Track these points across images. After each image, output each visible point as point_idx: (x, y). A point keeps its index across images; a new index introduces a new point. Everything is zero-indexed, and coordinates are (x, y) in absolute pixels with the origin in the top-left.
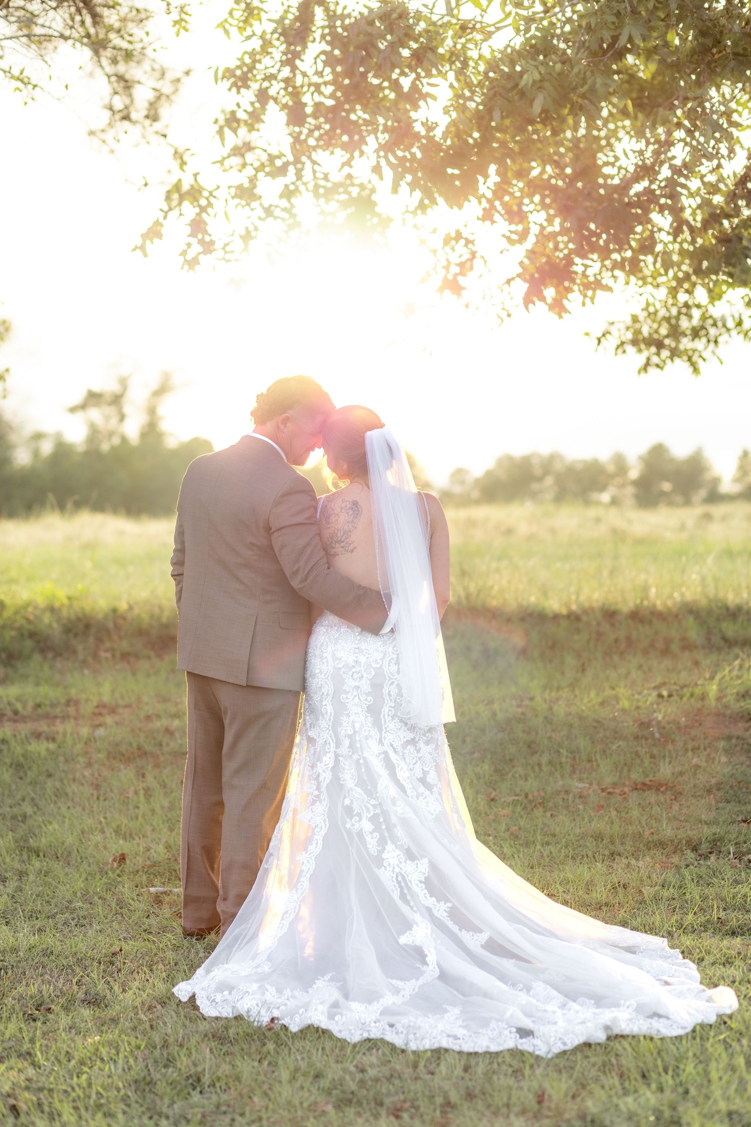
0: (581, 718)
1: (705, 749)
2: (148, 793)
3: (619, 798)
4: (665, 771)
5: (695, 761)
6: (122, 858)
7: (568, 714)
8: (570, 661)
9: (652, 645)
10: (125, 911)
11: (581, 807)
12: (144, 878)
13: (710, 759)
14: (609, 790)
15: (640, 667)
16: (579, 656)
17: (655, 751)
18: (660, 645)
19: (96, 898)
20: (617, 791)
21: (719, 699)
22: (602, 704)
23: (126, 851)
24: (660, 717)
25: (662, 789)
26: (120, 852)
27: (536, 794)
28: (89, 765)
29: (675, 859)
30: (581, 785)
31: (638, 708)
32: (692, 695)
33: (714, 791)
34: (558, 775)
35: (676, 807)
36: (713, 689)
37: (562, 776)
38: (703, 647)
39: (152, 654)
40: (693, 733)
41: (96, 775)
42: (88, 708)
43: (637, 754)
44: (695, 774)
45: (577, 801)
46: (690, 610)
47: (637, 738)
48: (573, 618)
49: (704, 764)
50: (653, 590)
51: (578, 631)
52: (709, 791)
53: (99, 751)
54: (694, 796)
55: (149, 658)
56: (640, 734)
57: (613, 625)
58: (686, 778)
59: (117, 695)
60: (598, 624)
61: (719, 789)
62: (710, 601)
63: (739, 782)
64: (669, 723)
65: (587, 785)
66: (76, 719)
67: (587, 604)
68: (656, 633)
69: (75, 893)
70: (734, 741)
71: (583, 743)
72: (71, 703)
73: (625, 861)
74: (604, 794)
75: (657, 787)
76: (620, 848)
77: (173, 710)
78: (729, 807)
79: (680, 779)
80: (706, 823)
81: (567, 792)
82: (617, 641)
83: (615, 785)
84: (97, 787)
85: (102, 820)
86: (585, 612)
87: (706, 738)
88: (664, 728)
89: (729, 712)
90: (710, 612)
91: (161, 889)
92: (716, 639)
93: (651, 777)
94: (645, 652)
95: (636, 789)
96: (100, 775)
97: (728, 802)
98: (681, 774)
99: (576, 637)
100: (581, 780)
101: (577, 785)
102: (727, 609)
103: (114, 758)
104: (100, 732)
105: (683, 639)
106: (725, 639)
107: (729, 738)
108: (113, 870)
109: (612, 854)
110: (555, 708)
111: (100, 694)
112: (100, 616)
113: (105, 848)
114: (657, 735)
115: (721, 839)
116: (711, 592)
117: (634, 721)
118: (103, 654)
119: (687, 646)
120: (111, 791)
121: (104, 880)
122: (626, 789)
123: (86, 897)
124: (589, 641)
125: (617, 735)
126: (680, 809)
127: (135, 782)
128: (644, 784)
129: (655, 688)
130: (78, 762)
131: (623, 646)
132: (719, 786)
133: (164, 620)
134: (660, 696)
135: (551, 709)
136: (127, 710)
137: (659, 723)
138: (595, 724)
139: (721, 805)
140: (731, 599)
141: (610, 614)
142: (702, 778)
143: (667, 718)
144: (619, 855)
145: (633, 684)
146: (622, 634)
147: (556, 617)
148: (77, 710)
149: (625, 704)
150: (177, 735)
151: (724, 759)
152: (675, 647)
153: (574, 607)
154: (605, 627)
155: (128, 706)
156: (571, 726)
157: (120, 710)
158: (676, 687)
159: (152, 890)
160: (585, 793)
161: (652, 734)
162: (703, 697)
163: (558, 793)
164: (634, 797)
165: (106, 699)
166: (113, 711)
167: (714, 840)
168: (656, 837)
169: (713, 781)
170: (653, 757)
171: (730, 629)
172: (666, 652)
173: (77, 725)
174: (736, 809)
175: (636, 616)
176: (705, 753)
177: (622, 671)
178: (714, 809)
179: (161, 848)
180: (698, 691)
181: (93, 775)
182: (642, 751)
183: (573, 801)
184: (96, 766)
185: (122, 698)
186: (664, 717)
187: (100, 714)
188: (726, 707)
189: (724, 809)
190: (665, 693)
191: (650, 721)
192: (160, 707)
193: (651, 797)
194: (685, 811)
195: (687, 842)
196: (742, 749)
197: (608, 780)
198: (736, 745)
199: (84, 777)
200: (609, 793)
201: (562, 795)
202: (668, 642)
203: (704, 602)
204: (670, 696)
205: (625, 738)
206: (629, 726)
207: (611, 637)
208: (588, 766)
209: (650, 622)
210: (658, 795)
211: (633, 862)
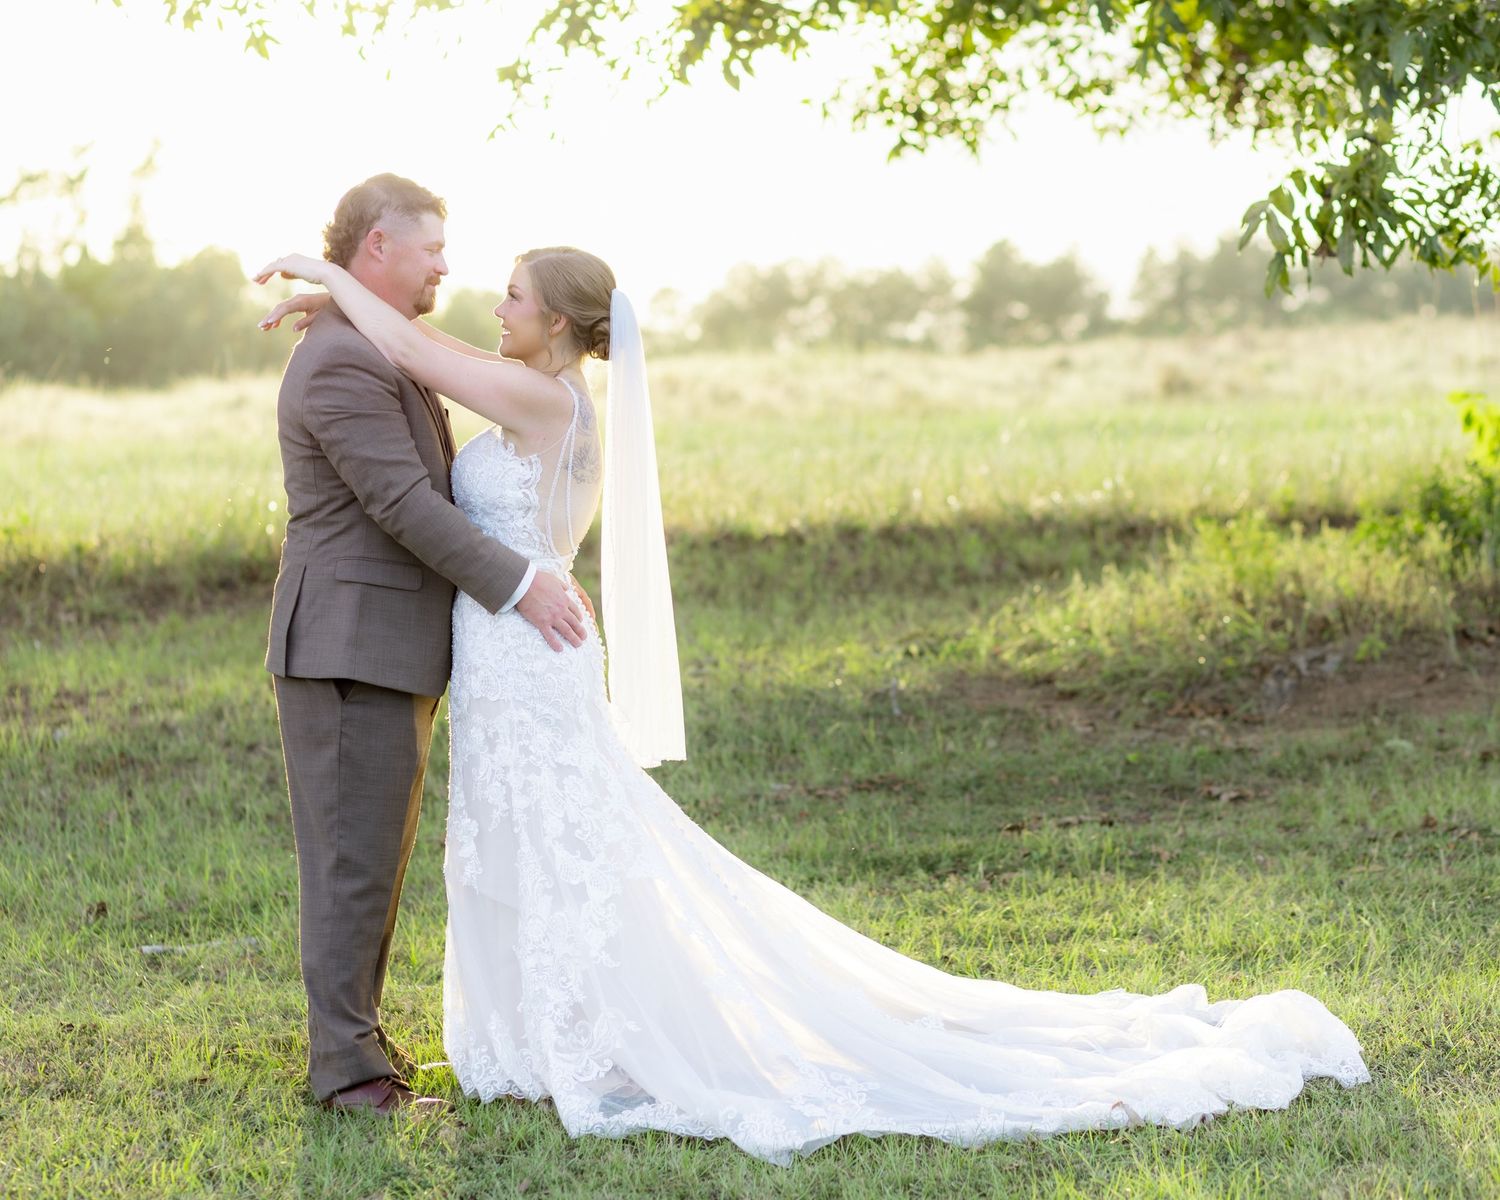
0: (785, 689)
1: (965, 729)
2: (137, 816)
3: (832, 803)
4: (904, 761)
5: (951, 746)
6: (102, 909)
7: (766, 685)
8: (784, 605)
9: (911, 579)
10: (108, 978)
11: (775, 817)
12: (134, 934)
13: (969, 743)
14: (820, 792)
15: (888, 612)
16: (797, 596)
17: (891, 735)
18: (923, 578)
19: (65, 963)
20: (831, 793)
21: (994, 656)
22: (820, 669)
23: (106, 899)
24: (902, 684)
25: (897, 788)
26: (98, 901)
27: (711, 801)
28: (48, 780)
29: (899, 883)
30: (778, 787)
31: (873, 672)
32: (954, 652)
33: (973, 788)
34: (745, 773)
35: (914, 811)
36: (985, 643)
37: (753, 775)
38: (989, 580)
39: (140, 615)
40: (951, 706)
41: (59, 795)
42: (41, 701)
43: (864, 739)
44: (946, 766)
45: (772, 809)
46: (974, 524)
47: (866, 716)
48: (794, 539)
49: (960, 751)
50: (917, 494)
51: (799, 560)
52: (965, 789)
53: (62, 761)
54: (943, 797)
55: (135, 620)
56: (872, 710)
57: (852, 548)
58: (933, 771)
59: (87, 677)
60: (831, 548)
61: (979, 786)
62: (1005, 507)
63: (1009, 775)
64: (916, 692)
65: (788, 787)
66: (25, 715)
67: (817, 519)
68: (919, 560)
69: (34, 958)
70: (1009, 716)
71: (787, 727)
72: (18, 692)
73: (827, 887)
74: (811, 798)
75: (888, 785)
76: (824, 871)
77: (173, 696)
78: (990, 810)
79: (925, 773)
80: (953, 834)
81: (757, 797)
82: (858, 573)
83: (829, 785)
84: (62, 813)
85: (70, 857)
86: (813, 530)
87: (968, 713)
88: (908, 700)
89: (1006, 675)
90: (1002, 526)
91: (159, 948)
92: (1010, 568)
93: (882, 772)
94: (899, 590)
95: (859, 790)
96: (64, 795)
97: (990, 802)
98: (927, 766)
99: (795, 570)
100: (779, 779)
101: (772, 787)
102: (1030, 519)
103: (86, 770)
104: (64, 732)
105: (959, 568)
106: (1023, 567)
107: (1002, 712)
108: (88, 924)
109: (811, 880)
110: (749, 676)
111: (60, 678)
112: (56, 558)
113: (77, 897)
114: (897, 711)
115: (969, 854)
116: (1007, 495)
117: (865, 692)
118: (63, 618)
119: (965, 577)
120: (82, 817)
121: (74, 940)
122: (844, 790)
123: (51, 963)
124: (814, 576)
125: (837, 711)
126: (919, 815)
127: (117, 803)
128: (871, 782)
129: (901, 642)
130: (32, 777)
131: (866, 582)
132: (980, 782)
133: (158, 561)
134: (908, 653)
135: (741, 678)
136: (103, 701)
137: (900, 694)
138: (806, 698)
139: (978, 808)
140: (1037, 505)
141: (850, 534)
142: (956, 771)
143: (913, 686)
144: (821, 880)
145: (870, 638)
146: (866, 562)
147: (767, 541)
148: (27, 702)
149: (853, 667)
150: (180, 733)
151: (992, 743)
152: (945, 581)
153: (796, 523)
154: (842, 553)
155: (105, 693)
156: (769, 702)
157: (93, 700)
158: (931, 641)
159: (146, 949)
160: (783, 797)
161: (890, 711)
162: (970, 654)
163: (743, 799)
164: (854, 801)
165: (70, 684)
166: (81, 701)
167: (961, 856)
168: (876, 855)
169: (972, 774)
170: (887, 742)
171: (1029, 549)
172: (932, 588)
173: (27, 723)
174: (999, 813)
175: (890, 535)
176: (965, 734)
177: (859, 619)
178: (968, 813)
179: (159, 894)
180: (962, 646)
181: (54, 795)
182: (872, 734)
183: (765, 810)
184: (59, 783)
185: (95, 681)
186: (908, 685)
187: (62, 707)
188: (1004, 666)
189: (981, 812)
190: (914, 649)
191: (888, 691)
192: (155, 694)
193: (878, 799)
194: (925, 816)
195: (921, 859)
196: (1019, 728)
197: (819, 778)
198: (1011, 722)
199: (41, 798)
200: (820, 797)
201: (750, 800)
202: (935, 572)
203: (995, 510)
204: (921, 654)
205: (850, 718)
206: (855, 699)
207: (848, 568)
208: (792, 759)
209: (910, 543)
210: (889, 796)
211: (839, 888)
